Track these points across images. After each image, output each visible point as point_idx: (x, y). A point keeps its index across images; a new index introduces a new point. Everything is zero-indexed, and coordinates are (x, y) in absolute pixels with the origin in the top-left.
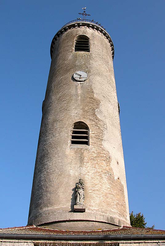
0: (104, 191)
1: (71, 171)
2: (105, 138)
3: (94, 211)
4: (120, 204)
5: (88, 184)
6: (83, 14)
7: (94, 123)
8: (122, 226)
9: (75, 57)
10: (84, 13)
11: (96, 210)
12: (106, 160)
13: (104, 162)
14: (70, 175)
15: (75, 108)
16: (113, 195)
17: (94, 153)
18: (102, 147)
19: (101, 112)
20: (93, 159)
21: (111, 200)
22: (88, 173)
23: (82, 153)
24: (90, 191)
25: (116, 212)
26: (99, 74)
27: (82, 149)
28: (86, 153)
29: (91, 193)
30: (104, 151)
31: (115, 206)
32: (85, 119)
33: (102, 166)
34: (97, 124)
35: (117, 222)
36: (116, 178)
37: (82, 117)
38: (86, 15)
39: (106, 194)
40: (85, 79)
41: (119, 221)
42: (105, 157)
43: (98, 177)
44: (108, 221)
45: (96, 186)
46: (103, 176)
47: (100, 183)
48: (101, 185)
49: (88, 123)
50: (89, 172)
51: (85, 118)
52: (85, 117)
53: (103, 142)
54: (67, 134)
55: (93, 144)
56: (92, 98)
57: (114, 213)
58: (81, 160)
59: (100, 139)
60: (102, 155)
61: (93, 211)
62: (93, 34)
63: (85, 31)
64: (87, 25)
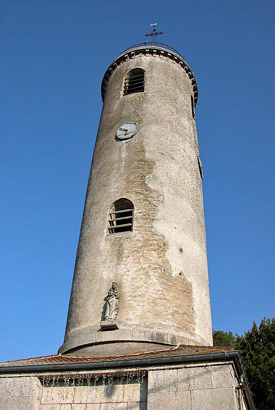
0: (151, 296)
1: (105, 273)
2: (159, 215)
3: (133, 327)
4: (181, 312)
5: (127, 289)
6: (151, 35)
7: (142, 196)
8: (179, 345)
9: (123, 105)
10: (154, 32)
11: (136, 325)
12: (158, 249)
13: (153, 252)
14: (102, 279)
15: (117, 181)
16: (167, 299)
17: (138, 242)
18: (153, 230)
19: (155, 178)
20: (137, 251)
21: (162, 307)
22: (127, 273)
23: (121, 244)
24: (129, 298)
25: (170, 324)
26: (156, 122)
27: (121, 238)
28: (126, 244)
29: (129, 300)
30: (155, 236)
31: (169, 316)
32: (128, 194)
33: (150, 258)
34: (147, 197)
35: (169, 340)
36: (175, 273)
37: (124, 192)
38: (156, 34)
39: (155, 299)
40: (132, 134)
41: (174, 338)
42: (157, 244)
43: (143, 276)
44: (152, 340)
45: (138, 290)
46: (151, 273)
47: (146, 285)
48: (146, 287)
49: (132, 198)
50: (128, 271)
51: (128, 192)
52: (130, 190)
53: (154, 224)
54: (104, 220)
55: (138, 228)
56: (142, 160)
57: (167, 327)
58: (119, 255)
59: (150, 218)
60: (152, 242)
61: (131, 326)
62: (151, 62)
63: (139, 62)
64: (142, 51)
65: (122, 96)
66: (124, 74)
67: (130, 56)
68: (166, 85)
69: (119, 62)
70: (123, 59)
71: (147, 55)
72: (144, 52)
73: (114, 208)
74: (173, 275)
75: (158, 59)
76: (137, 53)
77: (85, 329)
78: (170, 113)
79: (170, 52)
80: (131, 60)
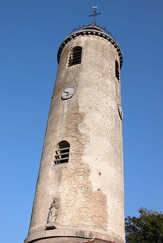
0: (77, 206)
1: (50, 191)
2: (86, 151)
3: (66, 227)
4: (97, 215)
5: (63, 202)
7: (75, 138)
8: (94, 238)
9: (67, 74)
10: (95, 13)
11: (68, 226)
12: (84, 174)
13: (81, 177)
14: (49, 196)
15: (60, 129)
16: (88, 208)
17: (72, 170)
18: (81, 161)
19: (85, 125)
20: (70, 176)
21: (85, 213)
22: (64, 191)
23: (61, 172)
24: (64, 208)
25: (90, 224)
26: (88, 85)
27: (61, 168)
28: (64, 172)
29: (64, 209)
30: (83, 166)
31: (89, 219)
32: (67, 137)
33: (79, 181)
34: (79, 139)
35: (88, 235)
36: (95, 190)
37: (64, 136)
39: (80, 208)
40: (71, 95)
41: (91, 234)
42: (83, 171)
43: (73, 193)
44: (76, 235)
45: (70, 202)
46: (79, 191)
47: (75, 199)
48: (75, 200)
49: (69, 140)
50: (64, 190)
51: (67, 136)
52: (68, 135)
53: (82, 157)
54: (52, 155)
55: (72, 161)
56: (77, 113)
57: (88, 226)
58: (60, 179)
59: (80, 153)
60: (80, 170)
61: (64, 226)
62: (87, 41)
63: (79, 41)
64: (81, 33)
65: (67, 67)
66: (69, 51)
67: (74, 37)
68: (96, 57)
69: (66, 41)
70: (69, 39)
71: (84, 36)
72: (82, 34)
73: (59, 147)
74: (93, 191)
75: (92, 38)
76: (78, 35)
77: (38, 228)
78: (98, 77)
79: (100, 32)
80: (74, 40)
